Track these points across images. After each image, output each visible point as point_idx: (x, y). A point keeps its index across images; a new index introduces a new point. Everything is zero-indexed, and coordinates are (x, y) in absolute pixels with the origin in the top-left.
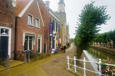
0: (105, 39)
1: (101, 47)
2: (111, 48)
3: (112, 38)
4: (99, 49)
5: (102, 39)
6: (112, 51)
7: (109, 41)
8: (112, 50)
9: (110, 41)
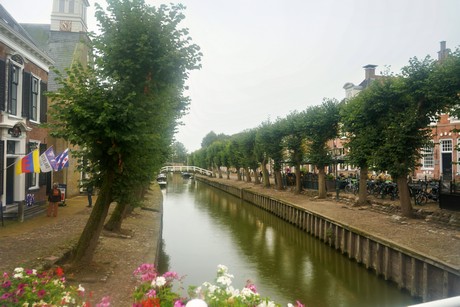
0: (250, 153)
1: (240, 182)
2: (269, 185)
3: (270, 150)
4: (231, 192)
5: (241, 155)
6: (268, 199)
7: (261, 160)
8: (268, 193)
9: (266, 162)
